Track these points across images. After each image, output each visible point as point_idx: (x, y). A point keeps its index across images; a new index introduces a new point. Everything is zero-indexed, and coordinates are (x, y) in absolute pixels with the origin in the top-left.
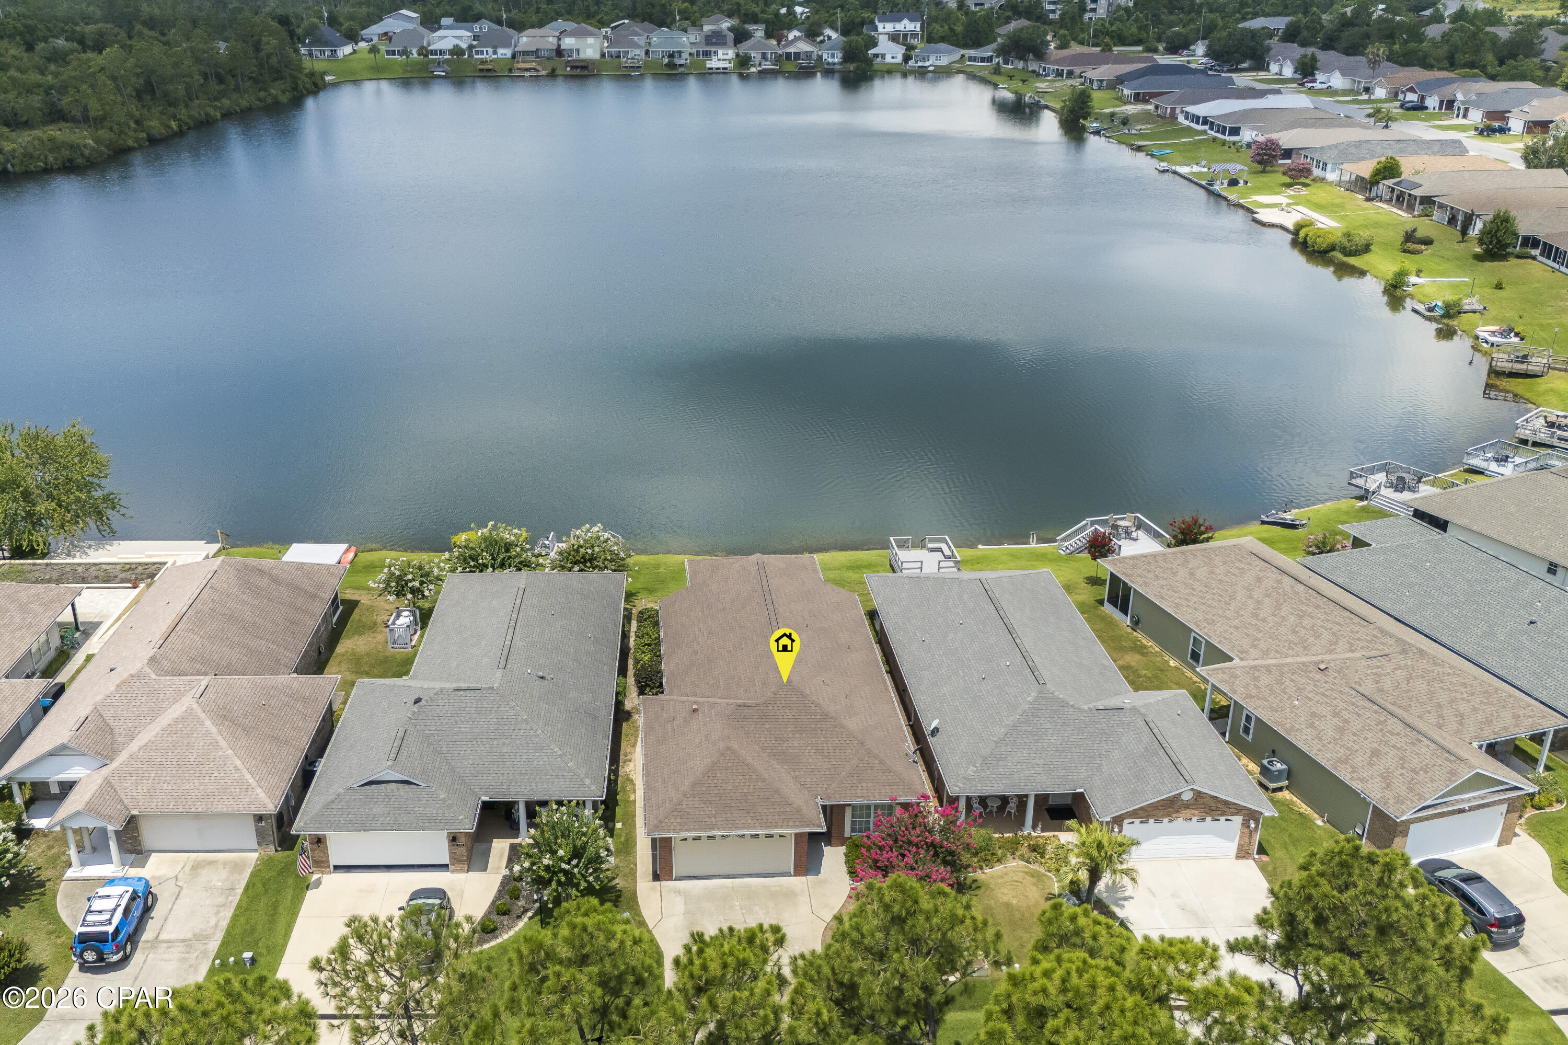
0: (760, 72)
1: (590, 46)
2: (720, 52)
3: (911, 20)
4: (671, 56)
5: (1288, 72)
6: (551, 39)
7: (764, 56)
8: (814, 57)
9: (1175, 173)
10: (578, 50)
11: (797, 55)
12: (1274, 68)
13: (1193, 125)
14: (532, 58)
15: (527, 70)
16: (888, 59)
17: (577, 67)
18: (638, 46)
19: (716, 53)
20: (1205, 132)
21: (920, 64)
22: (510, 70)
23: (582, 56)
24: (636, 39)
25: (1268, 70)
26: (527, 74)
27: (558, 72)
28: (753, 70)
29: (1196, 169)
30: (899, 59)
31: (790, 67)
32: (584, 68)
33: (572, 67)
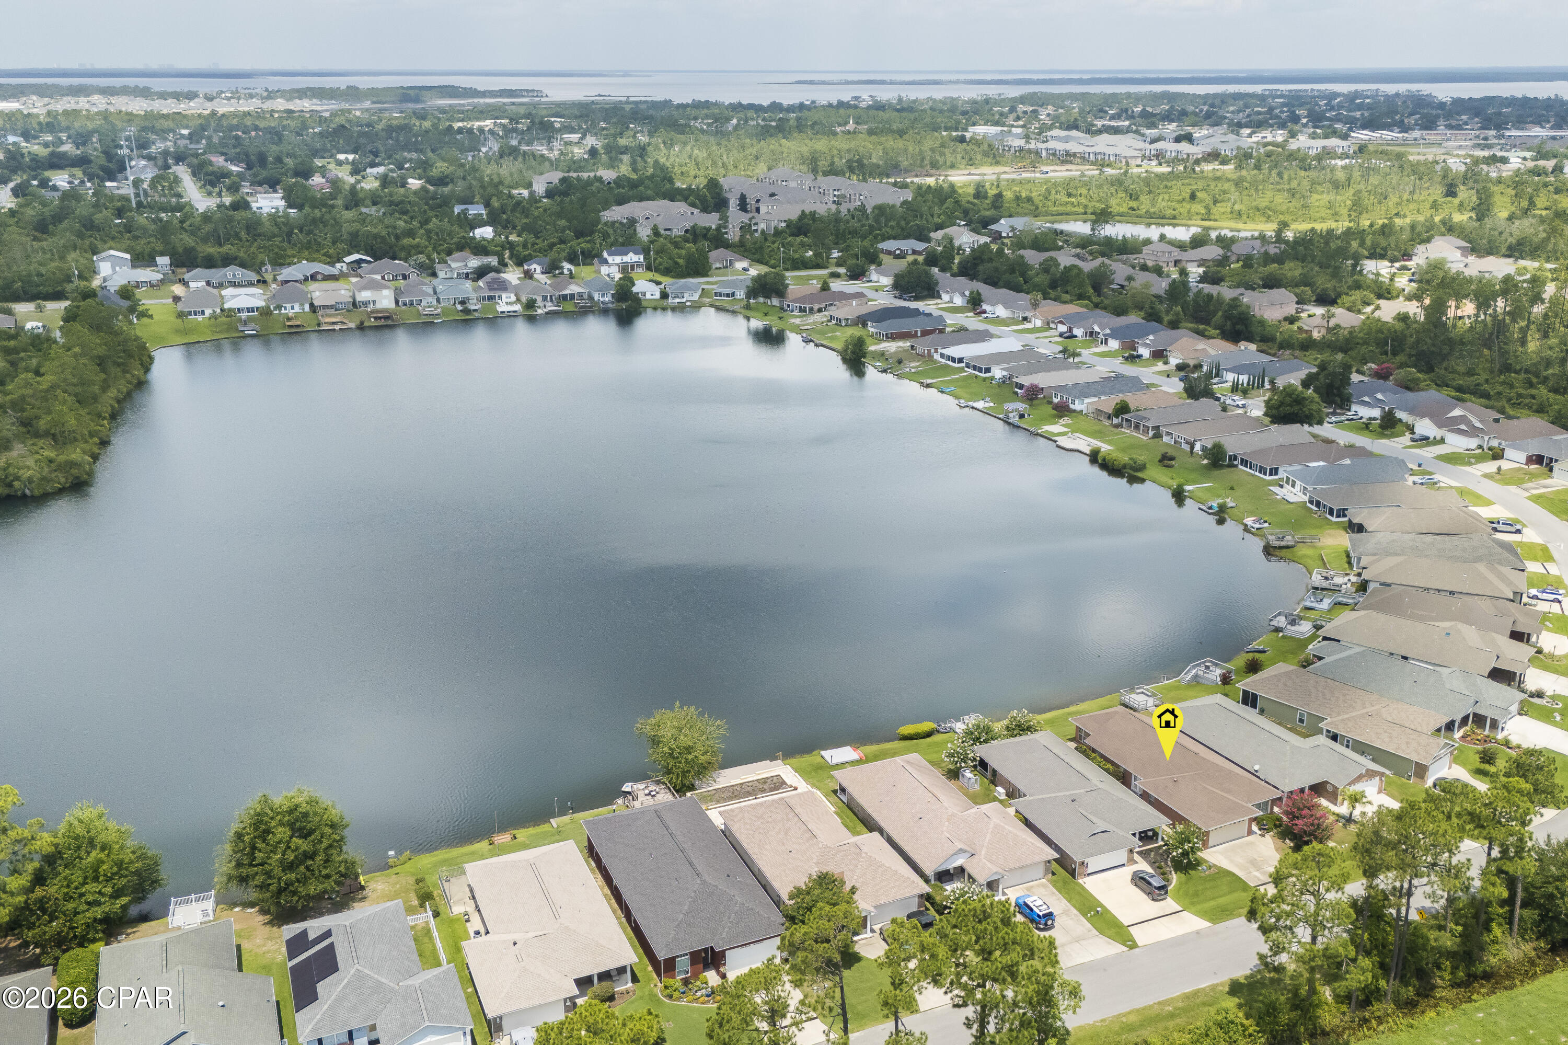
0: (547, 313)
1: (385, 297)
2: (504, 296)
3: (636, 253)
4: (463, 303)
5: (959, 301)
6: (343, 292)
7: (544, 298)
8: (585, 296)
9: (973, 408)
10: (374, 302)
11: (572, 296)
12: (945, 297)
13: (950, 363)
14: (332, 311)
15: (334, 323)
16: (648, 296)
17: (380, 318)
18: (427, 295)
19: (500, 298)
20: (962, 369)
21: (678, 300)
22: (319, 325)
23: (379, 306)
24: (424, 288)
25: (939, 297)
26: (337, 327)
27: (366, 324)
28: (540, 311)
29: (987, 405)
30: (658, 296)
31: (569, 307)
32: (386, 318)
33: (375, 318)
